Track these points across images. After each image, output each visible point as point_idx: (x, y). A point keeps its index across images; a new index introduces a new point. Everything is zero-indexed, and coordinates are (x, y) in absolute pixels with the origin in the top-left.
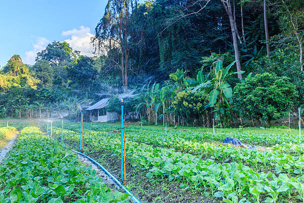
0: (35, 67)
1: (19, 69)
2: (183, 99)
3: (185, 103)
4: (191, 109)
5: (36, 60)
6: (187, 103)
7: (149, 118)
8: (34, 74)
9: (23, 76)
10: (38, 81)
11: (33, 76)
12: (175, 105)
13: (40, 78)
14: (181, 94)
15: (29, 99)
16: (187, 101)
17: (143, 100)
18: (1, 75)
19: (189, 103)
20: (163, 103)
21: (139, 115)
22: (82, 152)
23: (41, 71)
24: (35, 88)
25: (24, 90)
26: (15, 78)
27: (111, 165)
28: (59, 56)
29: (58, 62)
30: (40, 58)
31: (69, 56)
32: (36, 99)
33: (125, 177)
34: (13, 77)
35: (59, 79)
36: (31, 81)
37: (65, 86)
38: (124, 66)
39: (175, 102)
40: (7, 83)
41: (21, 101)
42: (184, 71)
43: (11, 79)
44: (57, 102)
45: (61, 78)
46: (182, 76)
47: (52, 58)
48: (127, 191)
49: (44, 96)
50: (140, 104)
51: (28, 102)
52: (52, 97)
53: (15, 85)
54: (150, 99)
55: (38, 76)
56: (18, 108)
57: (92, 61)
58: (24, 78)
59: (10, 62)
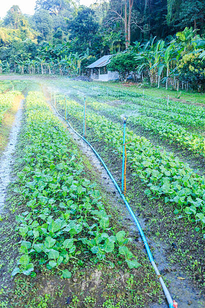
0: (35, 17)
1: (19, 20)
2: (189, 62)
3: (191, 68)
4: (197, 75)
5: (35, 9)
6: (193, 68)
7: (152, 80)
8: (34, 26)
9: (24, 28)
10: (39, 34)
11: (33, 28)
12: (180, 68)
13: (40, 29)
14: (187, 57)
15: (30, 54)
16: (193, 65)
17: (146, 61)
18: (2, 28)
19: (195, 68)
20: (168, 66)
21: (141, 76)
22: (86, 137)
23: (40, 22)
24: (35, 41)
25: (25, 44)
26: (16, 31)
27: (113, 163)
28: (59, 5)
29: (57, 11)
30: (39, 6)
31: (69, 4)
32: (37, 54)
33: (125, 184)
34: (14, 30)
35: (59, 32)
36: (31, 34)
37: (65, 40)
38: (128, 18)
39: (180, 66)
40: (8, 36)
41: (23, 56)
42: (193, 29)
43: (12, 33)
44: (58, 58)
45: (61, 30)
46: (190, 36)
47: (50, 7)
48: (126, 203)
49: (45, 51)
50: (143, 64)
51: (30, 57)
52: (53, 52)
53: (16, 39)
54: (154, 59)
55: (38, 27)
56: (21, 64)
57: (93, 13)
58: (24, 31)
59: (9, 13)
